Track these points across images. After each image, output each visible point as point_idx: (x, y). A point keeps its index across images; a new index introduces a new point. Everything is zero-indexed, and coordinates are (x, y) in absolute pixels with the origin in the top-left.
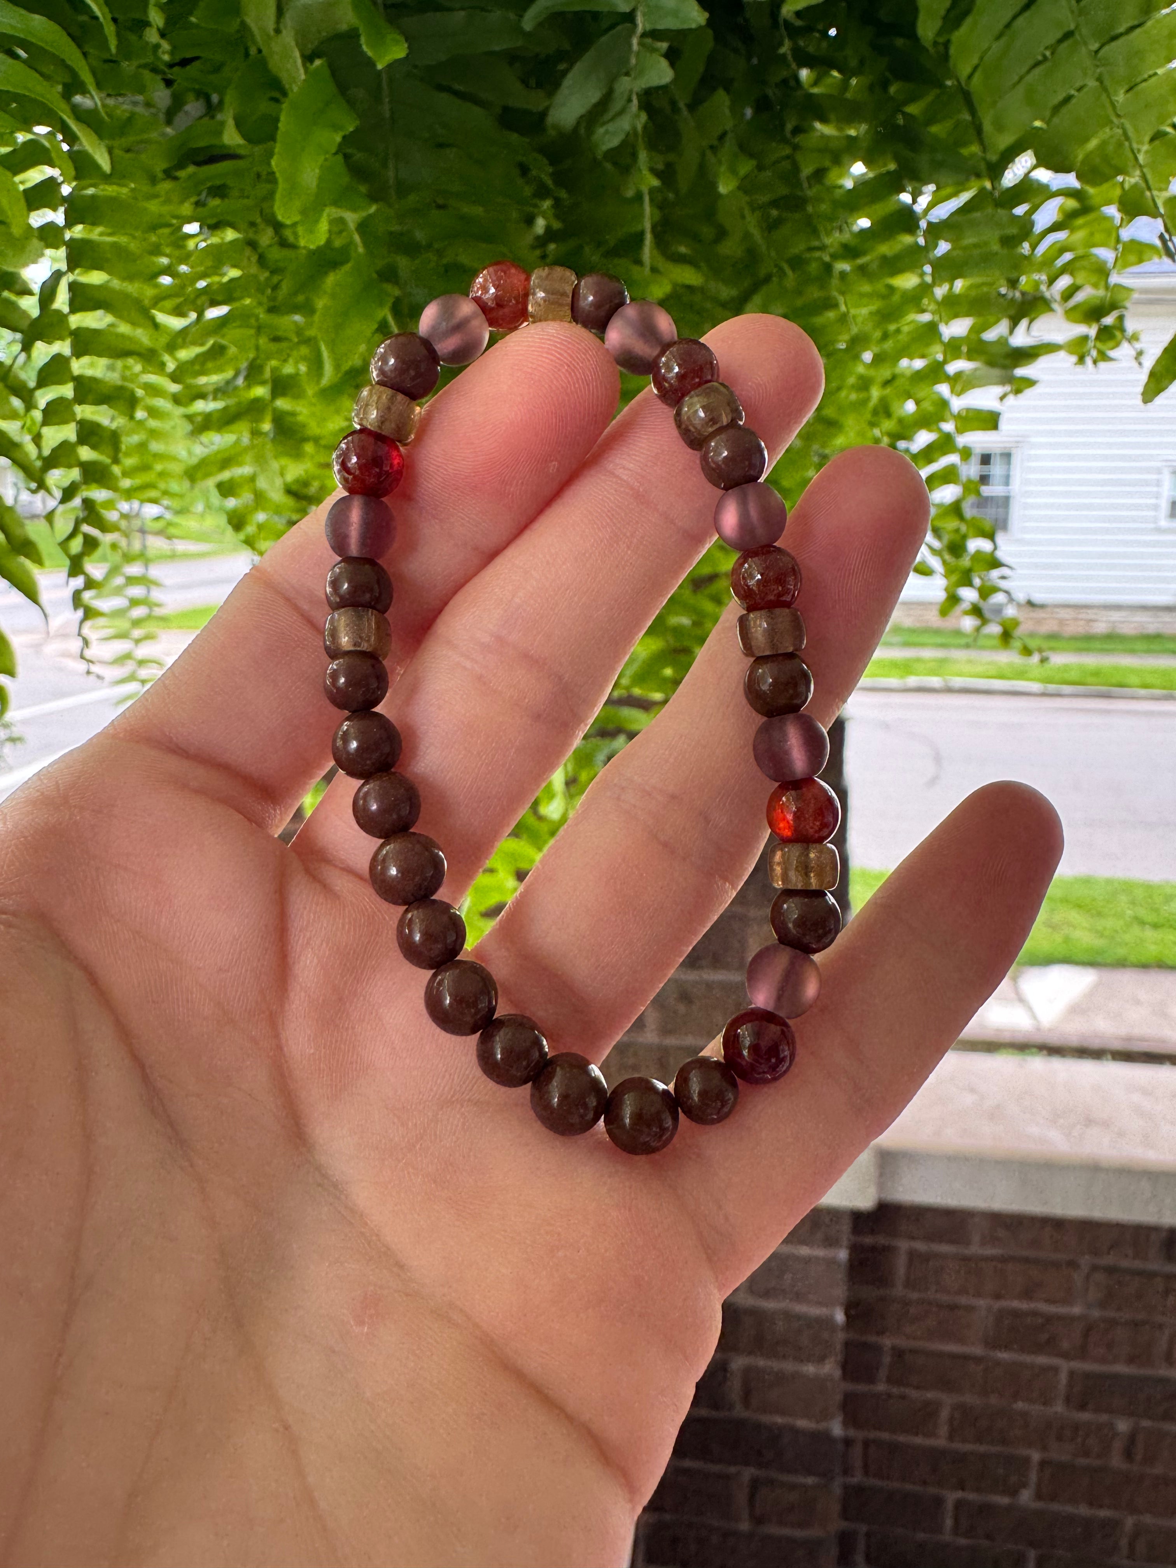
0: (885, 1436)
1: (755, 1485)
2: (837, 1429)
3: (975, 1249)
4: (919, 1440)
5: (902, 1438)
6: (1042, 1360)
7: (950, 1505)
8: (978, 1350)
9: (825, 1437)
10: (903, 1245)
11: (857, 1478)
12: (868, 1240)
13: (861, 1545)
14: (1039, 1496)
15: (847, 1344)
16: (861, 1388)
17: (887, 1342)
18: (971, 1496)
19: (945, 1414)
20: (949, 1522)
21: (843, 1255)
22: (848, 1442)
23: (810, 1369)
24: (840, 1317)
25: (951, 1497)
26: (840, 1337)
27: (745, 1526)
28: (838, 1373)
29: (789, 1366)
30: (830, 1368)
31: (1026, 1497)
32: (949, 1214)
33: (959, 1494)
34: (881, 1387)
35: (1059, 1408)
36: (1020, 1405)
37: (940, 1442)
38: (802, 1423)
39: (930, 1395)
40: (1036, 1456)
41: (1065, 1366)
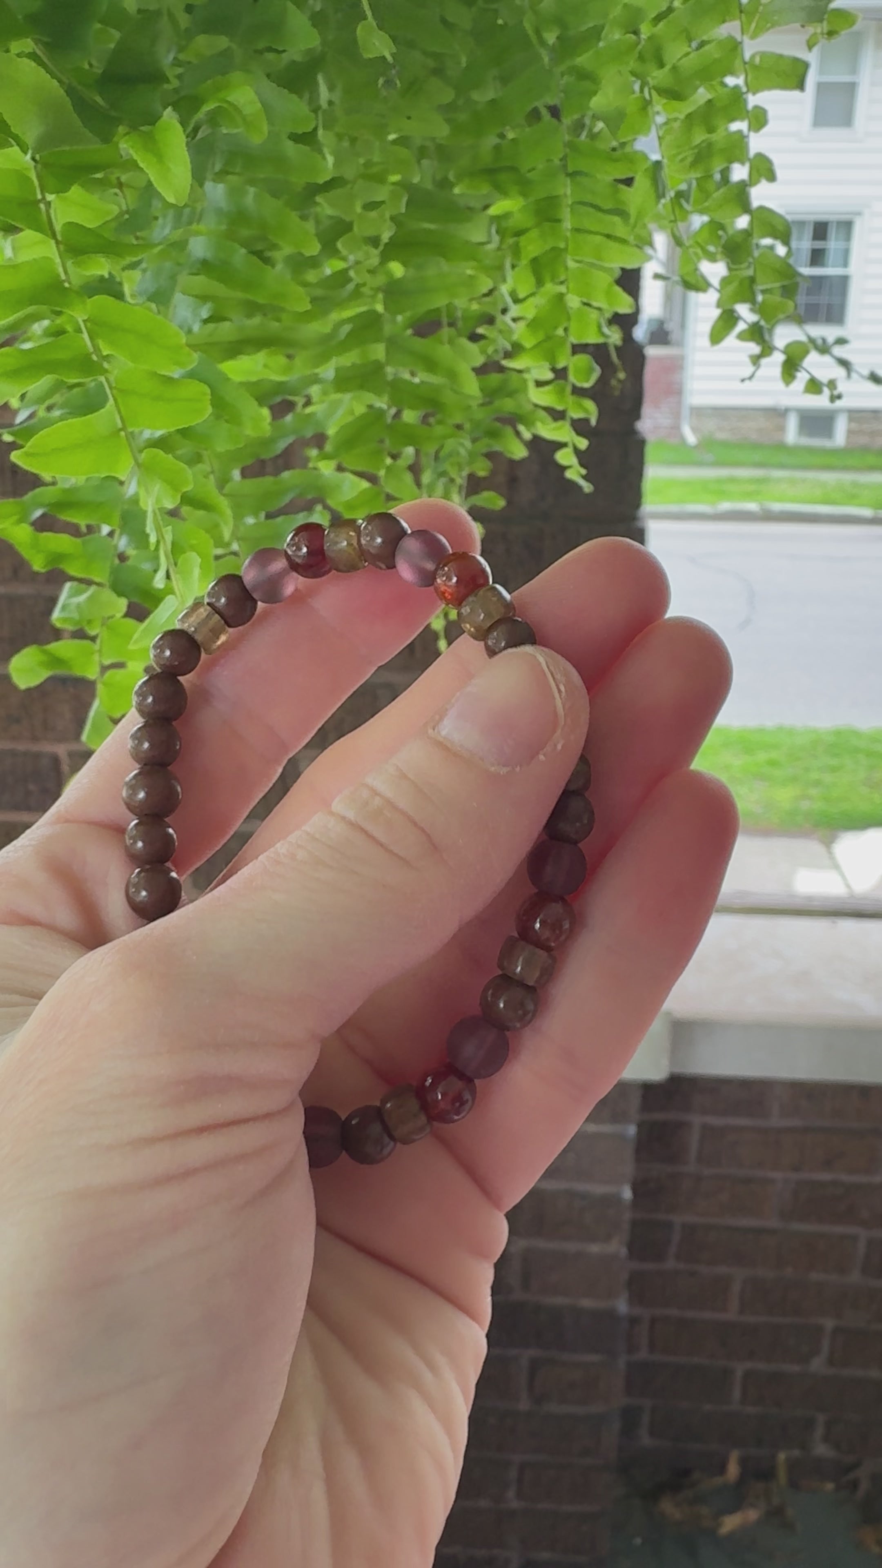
0: (674, 1312)
1: (535, 1366)
2: (622, 1306)
3: (775, 1121)
4: (707, 1315)
5: (690, 1314)
6: (839, 1229)
7: (739, 1374)
8: (774, 1223)
9: (611, 1315)
10: (697, 1120)
11: (643, 1355)
12: (659, 1116)
13: (646, 1419)
14: (831, 1362)
15: (634, 1224)
16: (650, 1266)
17: (678, 1219)
18: (761, 1366)
19: (736, 1287)
20: (737, 1393)
21: (632, 1130)
22: (633, 1321)
23: (595, 1248)
24: (627, 1194)
25: (740, 1369)
26: (627, 1216)
27: (524, 1405)
28: (624, 1251)
29: (571, 1247)
30: (617, 1247)
31: (817, 1365)
32: (745, 1084)
33: (749, 1365)
34: (671, 1264)
35: (855, 1277)
36: (815, 1276)
37: (731, 1315)
38: (587, 1303)
39: (722, 1270)
40: (829, 1324)
41: (863, 1234)
